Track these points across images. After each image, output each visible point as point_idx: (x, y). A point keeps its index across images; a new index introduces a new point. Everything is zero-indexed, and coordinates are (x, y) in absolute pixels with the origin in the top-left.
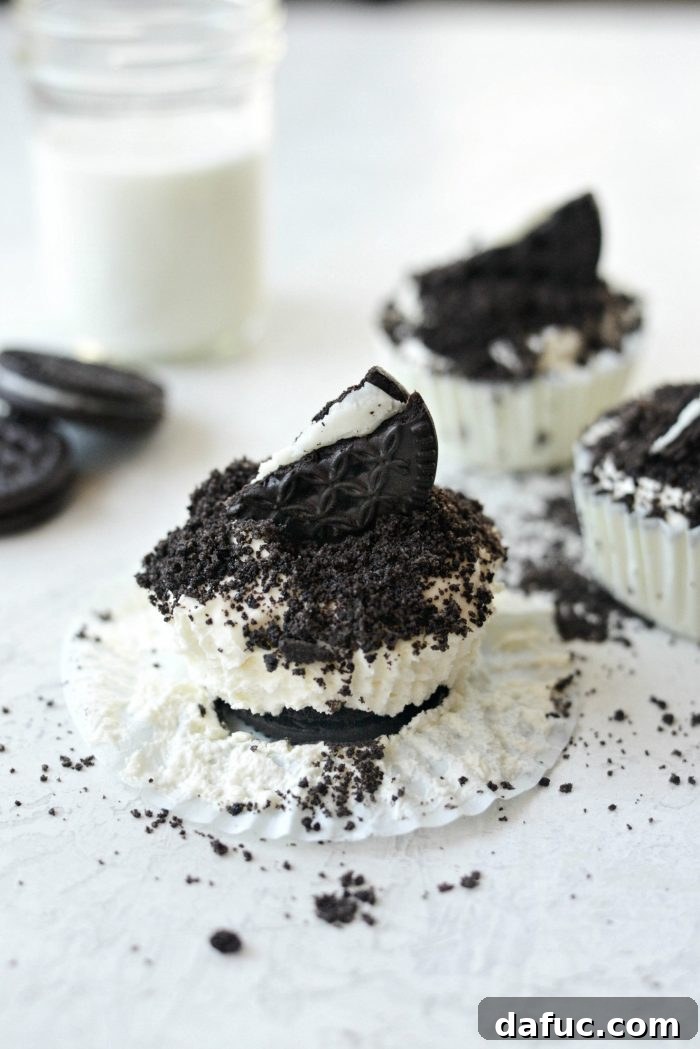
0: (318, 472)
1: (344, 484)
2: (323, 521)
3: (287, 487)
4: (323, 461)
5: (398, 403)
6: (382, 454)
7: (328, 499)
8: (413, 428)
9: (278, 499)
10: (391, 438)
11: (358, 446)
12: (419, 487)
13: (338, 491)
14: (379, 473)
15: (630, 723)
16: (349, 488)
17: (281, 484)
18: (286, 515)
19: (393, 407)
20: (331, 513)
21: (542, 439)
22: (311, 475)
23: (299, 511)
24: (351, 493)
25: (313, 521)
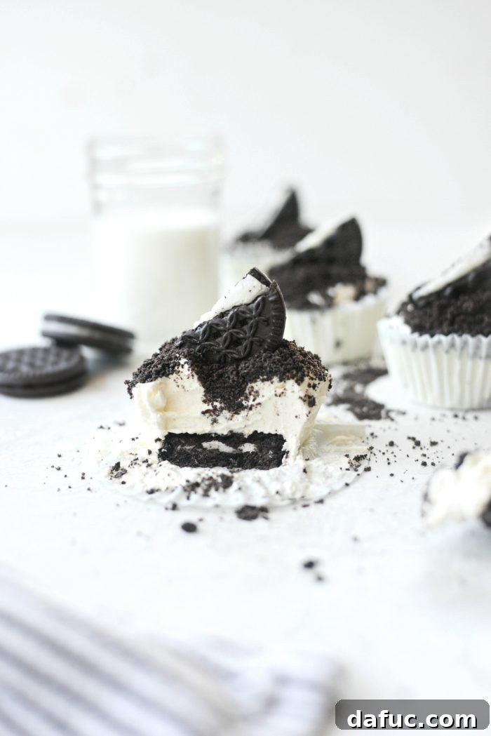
0: (221, 323)
1: (235, 330)
2: (224, 351)
3: (204, 332)
4: (224, 318)
5: (264, 286)
6: (254, 314)
7: (226, 338)
8: (270, 299)
9: (200, 338)
10: (258, 304)
11: (241, 309)
12: (274, 333)
13: (231, 335)
14: (252, 324)
15: (397, 446)
16: (238, 333)
17: (202, 330)
18: (204, 347)
19: (262, 289)
20: (227, 348)
21: (338, 344)
22: (217, 325)
23: (211, 345)
24: (238, 336)
25: (218, 352)
